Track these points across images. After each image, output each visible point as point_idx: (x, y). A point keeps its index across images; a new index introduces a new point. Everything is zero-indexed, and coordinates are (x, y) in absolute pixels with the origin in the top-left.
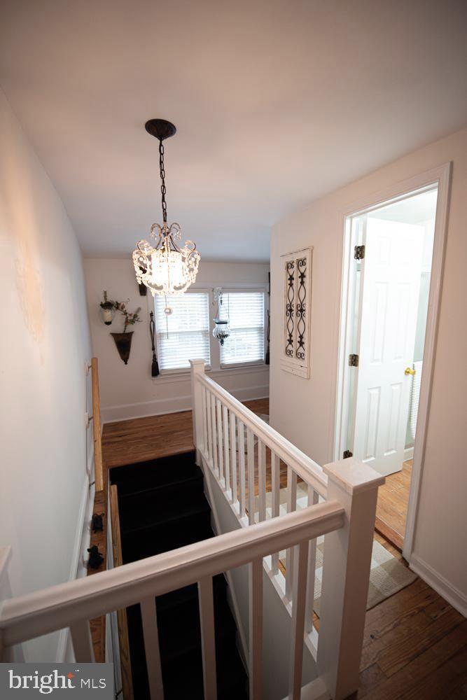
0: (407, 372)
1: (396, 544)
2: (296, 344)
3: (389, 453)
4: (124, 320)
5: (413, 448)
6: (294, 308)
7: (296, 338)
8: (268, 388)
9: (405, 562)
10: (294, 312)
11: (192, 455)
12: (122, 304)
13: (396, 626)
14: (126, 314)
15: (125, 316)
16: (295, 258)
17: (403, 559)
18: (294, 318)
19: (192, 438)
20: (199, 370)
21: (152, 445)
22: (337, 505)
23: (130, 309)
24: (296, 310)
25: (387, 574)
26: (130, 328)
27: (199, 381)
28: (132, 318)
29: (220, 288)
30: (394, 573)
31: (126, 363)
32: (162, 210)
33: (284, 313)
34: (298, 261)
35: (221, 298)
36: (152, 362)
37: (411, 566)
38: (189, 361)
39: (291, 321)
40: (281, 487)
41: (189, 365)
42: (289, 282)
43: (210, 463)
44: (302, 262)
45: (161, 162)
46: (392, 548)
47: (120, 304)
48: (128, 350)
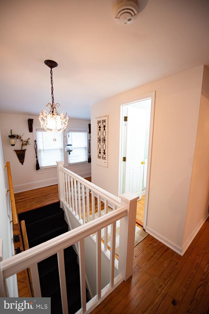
0: (142, 163)
1: (141, 225)
2: (102, 154)
3: (137, 193)
4: (21, 144)
5: (145, 191)
6: (101, 139)
7: (102, 151)
8: (91, 172)
9: (144, 230)
10: (101, 141)
11: (58, 203)
12: (20, 136)
13: (143, 251)
14: (22, 141)
15: (22, 142)
16: (101, 119)
17: (144, 229)
18: (101, 143)
19: (58, 196)
20: (61, 166)
21: (39, 201)
22: (124, 208)
23: (24, 138)
24: (102, 140)
25: (139, 235)
26: (24, 148)
27: (61, 170)
28: (25, 143)
29: (68, 130)
30: (141, 235)
31: (22, 164)
32: (52, 97)
33: (97, 141)
34: (103, 120)
35: (69, 134)
36: (36, 163)
37: (146, 231)
38: (56, 162)
39: (100, 144)
40: (95, 212)
41: (56, 164)
42: (99, 129)
43: (68, 206)
44: (104, 121)
45: (51, 78)
46: (140, 226)
47: (19, 136)
48: (24, 158)
